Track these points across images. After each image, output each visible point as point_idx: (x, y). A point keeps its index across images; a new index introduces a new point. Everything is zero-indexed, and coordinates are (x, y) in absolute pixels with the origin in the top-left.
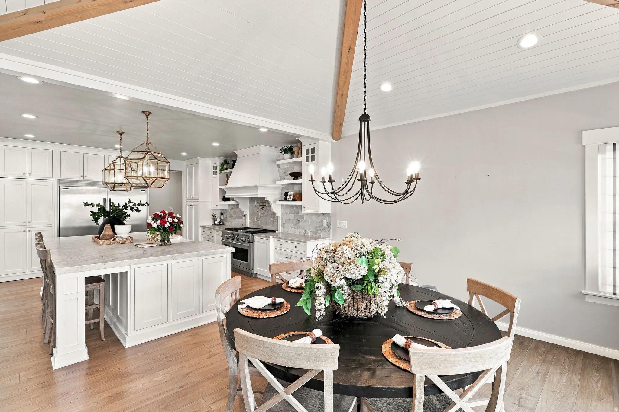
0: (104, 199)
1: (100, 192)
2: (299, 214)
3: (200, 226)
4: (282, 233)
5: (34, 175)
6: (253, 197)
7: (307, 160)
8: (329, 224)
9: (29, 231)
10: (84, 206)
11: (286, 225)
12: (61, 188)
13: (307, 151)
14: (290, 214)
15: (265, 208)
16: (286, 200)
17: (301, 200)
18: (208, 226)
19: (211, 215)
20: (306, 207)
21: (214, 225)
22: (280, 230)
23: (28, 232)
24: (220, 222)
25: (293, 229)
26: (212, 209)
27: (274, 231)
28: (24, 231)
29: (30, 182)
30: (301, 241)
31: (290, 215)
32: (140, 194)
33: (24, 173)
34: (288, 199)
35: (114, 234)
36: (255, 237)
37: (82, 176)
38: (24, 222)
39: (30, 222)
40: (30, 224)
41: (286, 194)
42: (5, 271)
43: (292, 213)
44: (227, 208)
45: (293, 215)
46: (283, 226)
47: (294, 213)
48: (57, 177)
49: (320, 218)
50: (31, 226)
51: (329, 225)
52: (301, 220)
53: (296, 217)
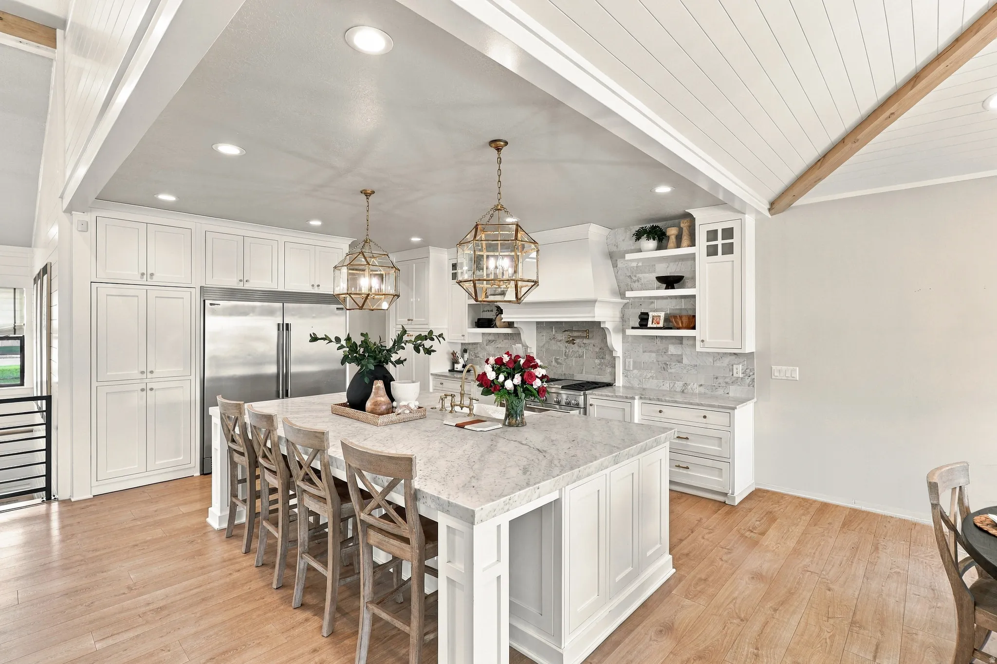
0: (279, 325)
1: (271, 313)
2: (669, 353)
3: (432, 374)
4: (624, 387)
5: (158, 278)
6: (546, 322)
7: (712, 251)
8: (748, 373)
9: (151, 389)
10: (310, 341)
11: (636, 372)
12: (208, 302)
13: (712, 235)
14: (643, 352)
15: (577, 341)
17: (694, 328)
18: (442, 373)
19: (448, 353)
20: (707, 340)
21: (452, 370)
22: (620, 382)
23: (149, 392)
25: (655, 381)
27: (609, 385)
28: (142, 390)
29: (153, 293)
30: (719, 407)
31: (645, 353)
32: (337, 315)
33: (143, 274)
34: (650, 325)
35: (390, 401)
36: (589, 397)
37: (241, 281)
38: (142, 372)
39: (152, 372)
40: (154, 375)
41: (644, 316)
42: (108, 472)
43: (651, 351)
44: (479, 340)
45: (654, 355)
46: (626, 376)
47: (656, 351)
48: (198, 283)
49: (726, 361)
50: (154, 380)
51: (751, 374)
52: (674, 364)
53: (660, 359)
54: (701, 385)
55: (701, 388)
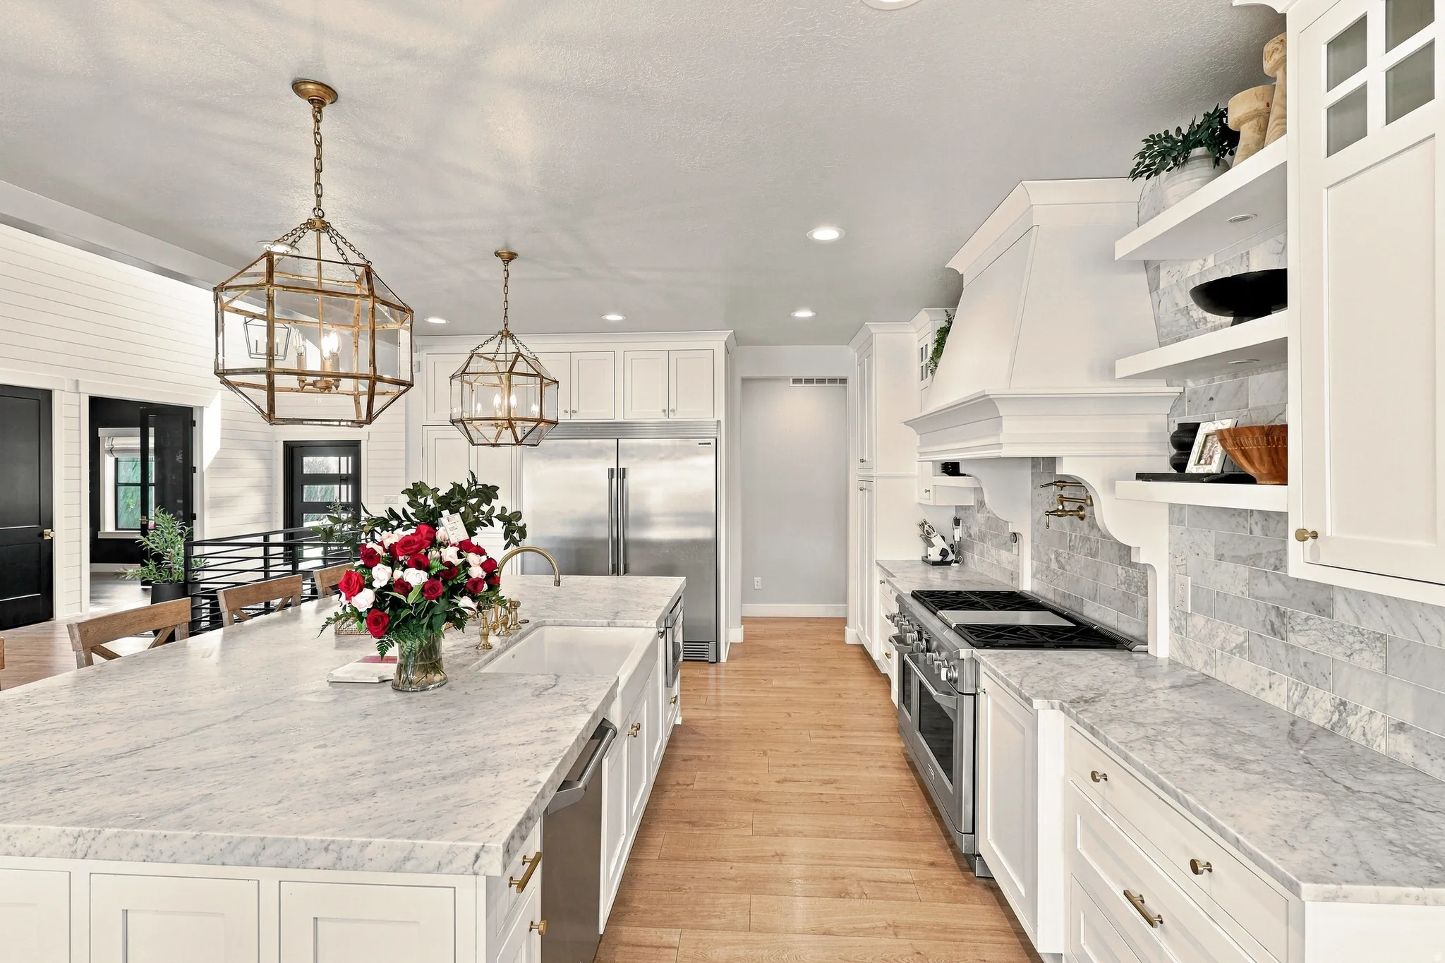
0: (611, 470)
1: (598, 453)
3: (876, 563)
11: (1199, 620)
14: (1220, 557)
16: (1179, 471)
17: (1279, 475)
19: (915, 523)
20: (1328, 529)
21: (925, 560)
22: (1162, 643)
24: (944, 553)
26: (920, 504)
31: (1224, 565)
32: (699, 454)
34: (1191, 468)
36: (982, 669)
41: (1184, 438)
43: (1237, 559)
45: (1244, 571)
46: (1179, 626)
47: (1252, 559)
52: (1305, 614)
53: (1263, 588)
54: (1400, 727)
55: (1402, 737)
